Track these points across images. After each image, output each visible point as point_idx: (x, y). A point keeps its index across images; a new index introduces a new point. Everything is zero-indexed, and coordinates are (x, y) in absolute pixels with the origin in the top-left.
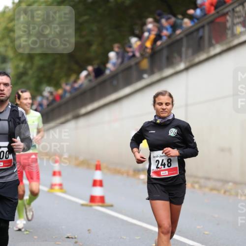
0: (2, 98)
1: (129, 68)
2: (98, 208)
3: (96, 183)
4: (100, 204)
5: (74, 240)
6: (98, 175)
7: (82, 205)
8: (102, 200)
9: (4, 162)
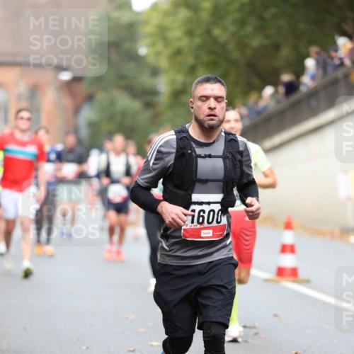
0: (211, 122)
1: (335, 82)
2: (289, 284)
3: (285, 249)
4: (291, 278)
5: (254, 331)
6: (288, 237)
7: (266, 280)
8: (294, 273)
9: (214, 229)
